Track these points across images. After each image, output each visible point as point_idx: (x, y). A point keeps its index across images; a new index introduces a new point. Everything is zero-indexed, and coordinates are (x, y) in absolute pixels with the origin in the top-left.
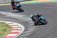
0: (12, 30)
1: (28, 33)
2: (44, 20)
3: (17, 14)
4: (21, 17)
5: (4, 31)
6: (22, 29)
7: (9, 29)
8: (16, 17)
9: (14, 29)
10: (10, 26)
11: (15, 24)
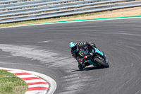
3: (37, 51)
4: (48, 56)
5: (6, 91)
7: (18, 87)
8: (36, 58)
9: (30, 86)
10: (20, 79)
11: (34, 74)
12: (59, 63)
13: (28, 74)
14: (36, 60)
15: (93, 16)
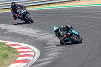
0: (17, 57)
1: (46, 61)
2: (77, 36)
3: (26, 29)
4: (34, 33)
5: (4, 57)
6: (36, 54)
7: (12, 55)
8: (25, 34)
9: (21, 54)
10: (14, 49)
11: (24, 45)
12: (42, 37)
13: (19, 45)
14: (25, 35)
15: (66, 4)
